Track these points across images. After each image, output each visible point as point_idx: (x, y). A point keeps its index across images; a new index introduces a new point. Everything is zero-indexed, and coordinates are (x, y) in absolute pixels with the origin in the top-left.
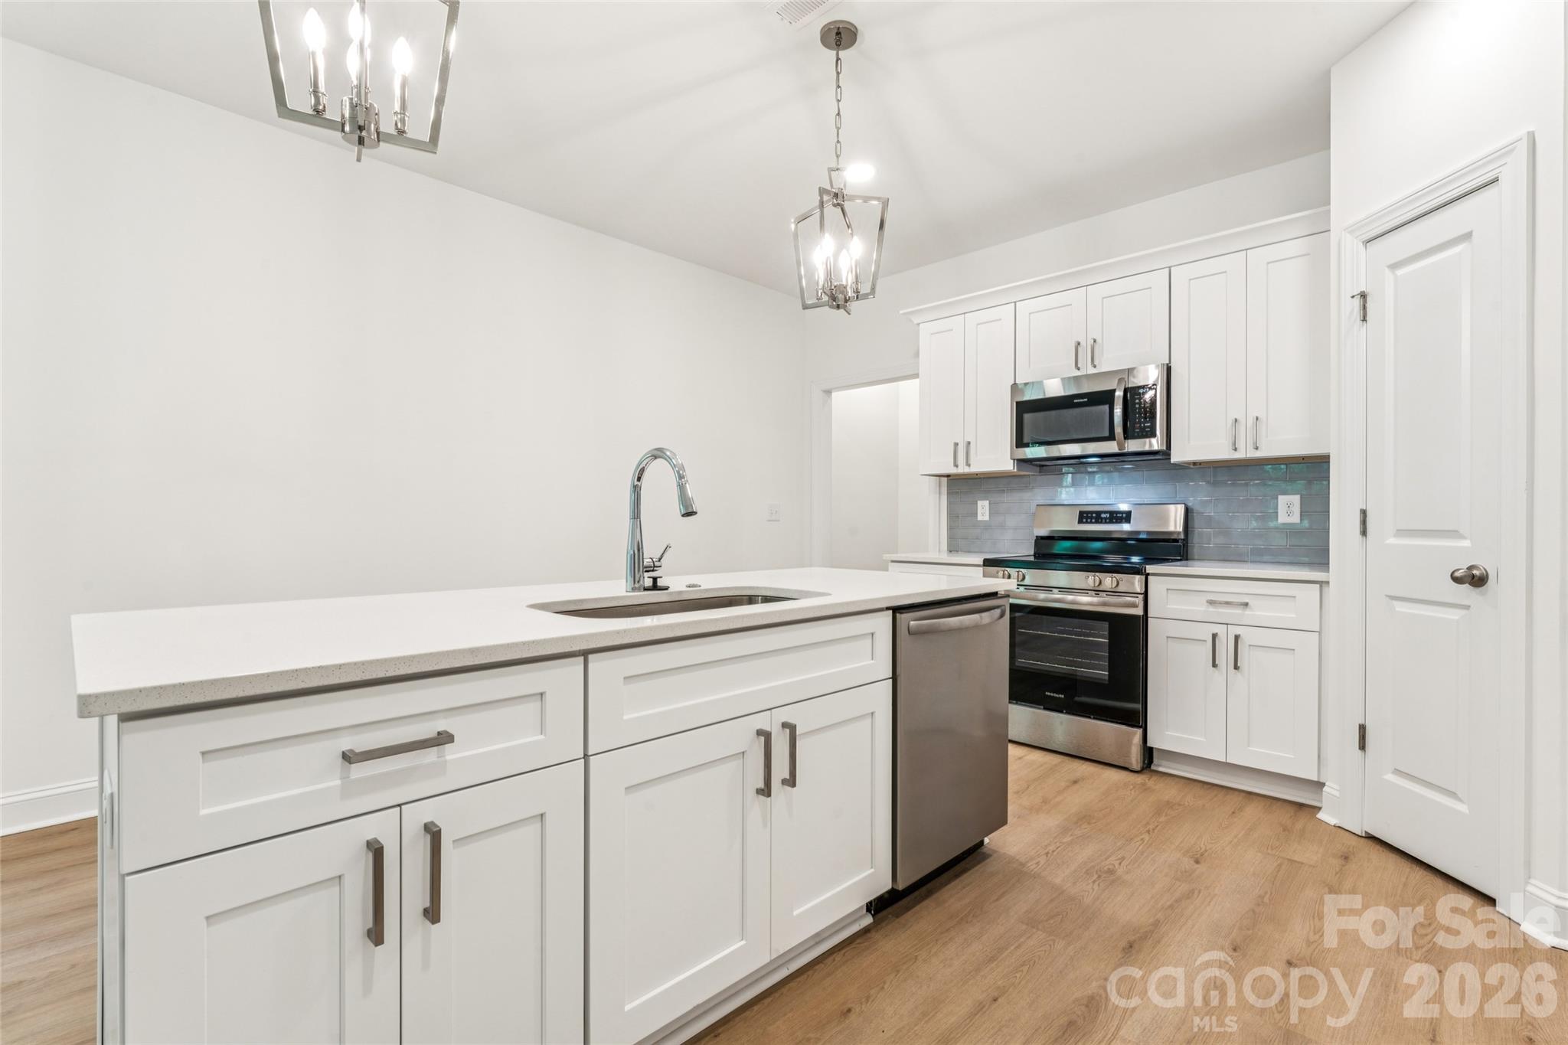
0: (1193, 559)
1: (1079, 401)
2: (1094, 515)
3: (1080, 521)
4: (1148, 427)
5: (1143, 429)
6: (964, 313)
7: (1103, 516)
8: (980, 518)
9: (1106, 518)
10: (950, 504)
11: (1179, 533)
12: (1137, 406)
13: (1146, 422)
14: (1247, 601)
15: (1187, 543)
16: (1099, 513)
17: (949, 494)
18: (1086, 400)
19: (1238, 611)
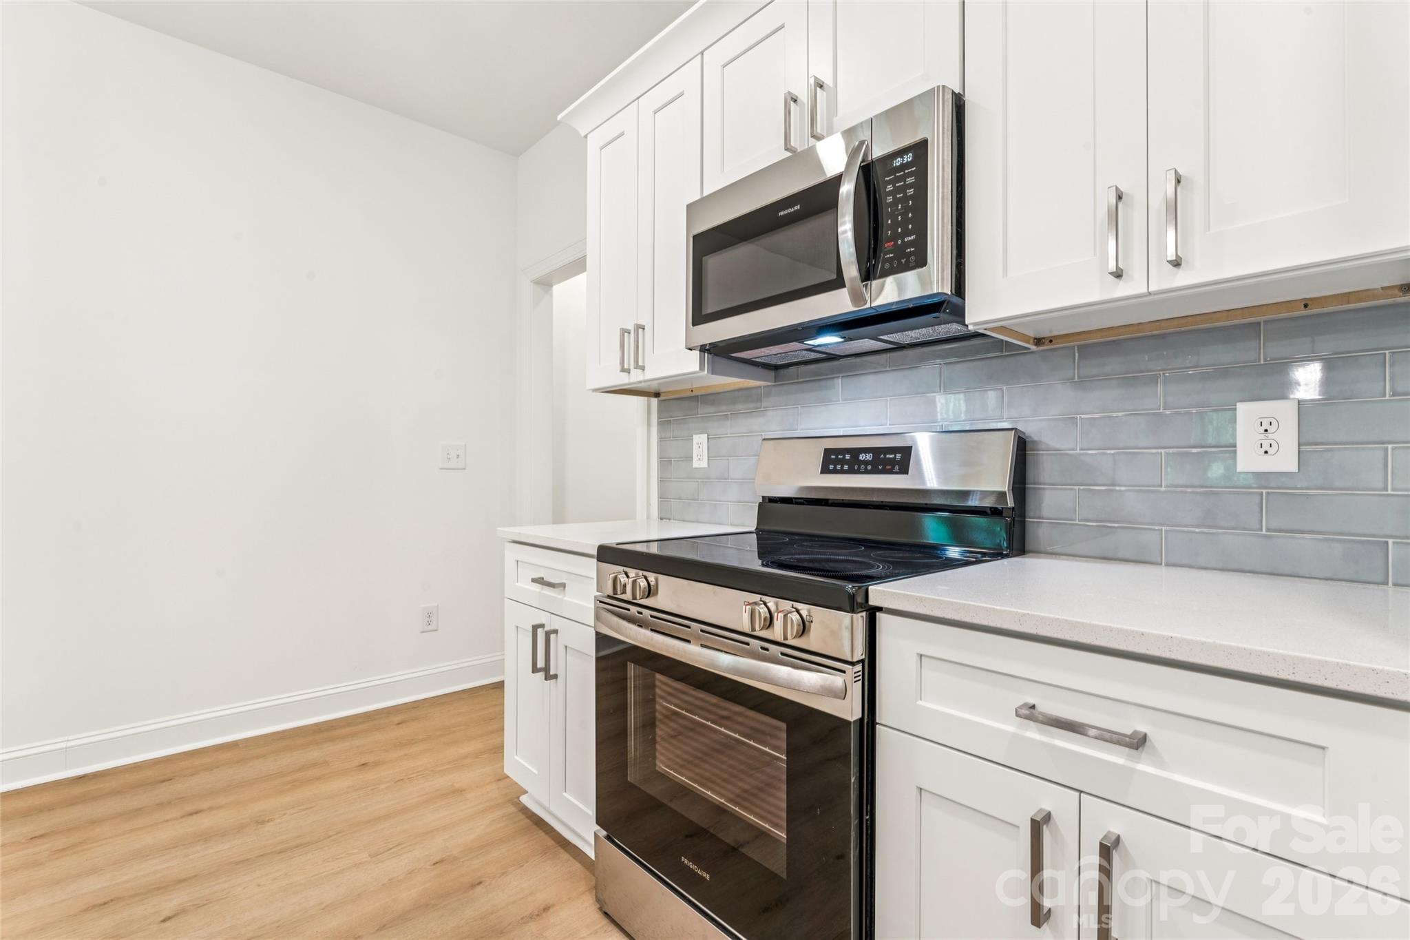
0: (1037, 552)
1: (786, 212)
2: (848, 457)
3: (825, 470)
4: (911, 244)
5: (900, 252)
6: (638, 98)
7: (862, 457)
8: (696, 464)
9: (866, 463)
10: (661, 440)
11: (1002, 495)
12: (890, 199)
13: (907, 233)
14: (1142, 728)
15: (1024, 517)
16: (855, 452)
17: (660, 424)
18: (798, 207)
19: (1116, 757)
